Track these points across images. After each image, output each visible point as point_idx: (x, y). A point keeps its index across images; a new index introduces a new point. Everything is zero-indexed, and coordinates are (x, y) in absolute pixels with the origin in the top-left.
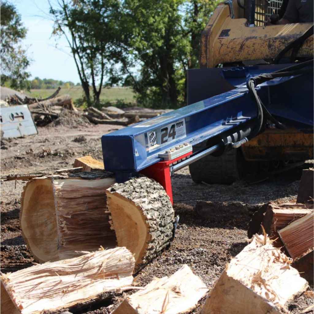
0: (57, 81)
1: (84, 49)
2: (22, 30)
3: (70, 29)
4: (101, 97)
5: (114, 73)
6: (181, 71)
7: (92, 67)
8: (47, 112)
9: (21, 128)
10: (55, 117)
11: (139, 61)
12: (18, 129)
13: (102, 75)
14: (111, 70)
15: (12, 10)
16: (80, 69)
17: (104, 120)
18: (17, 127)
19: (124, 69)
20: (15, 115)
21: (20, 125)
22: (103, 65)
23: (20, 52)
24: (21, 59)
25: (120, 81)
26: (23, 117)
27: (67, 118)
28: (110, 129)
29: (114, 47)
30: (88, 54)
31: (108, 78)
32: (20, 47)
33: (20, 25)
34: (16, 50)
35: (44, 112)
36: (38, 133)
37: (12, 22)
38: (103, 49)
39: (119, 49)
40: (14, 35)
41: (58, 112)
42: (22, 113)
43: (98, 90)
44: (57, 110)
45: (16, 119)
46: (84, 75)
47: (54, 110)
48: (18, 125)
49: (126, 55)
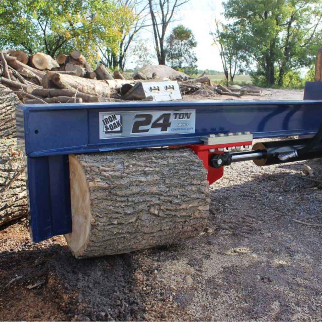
0: (216, 71)
1: (226, 54)
2: (195, 42)
3: (220, 43)
4: (234, 80)
5: (241, 67)
6: (278, 68)
7: (230, 64)
8: (193, 86)
9: (171, 95)
10: (197, 89)
11: (256, 61)
12: (170, 96)
13: (235, 68)
14: (240, 66)
15: (190, 32)
16: (224, 64)
17: (226, 93)
18: (169, 95)
19: (247, 66)
20: (168, 87)
21: (171, 93)
22: (236, 63)
23: (193, 54)
24: (194, 58)
25: (244, 72)
26: (173, 88)
27: (203, 90)
28: (228, 98)
29: (242, 53)
30: (229, 57)
31: (238, 70)
32: (193, 51)
33: (194, 40)
34: (191, 53)
35: (191, 86)
36: (182, 99)
37: (191, 39)
38: (237, 54)
39: (245, 55)
40: (191, 45)
41: (199, 86)
42: (173, 86)
43: (232, 76)
44: (199, 85)
45: (168, 90)
46: (226, 68)
47: (198, 85)
48: (170, 93)
49: (249, 58)
